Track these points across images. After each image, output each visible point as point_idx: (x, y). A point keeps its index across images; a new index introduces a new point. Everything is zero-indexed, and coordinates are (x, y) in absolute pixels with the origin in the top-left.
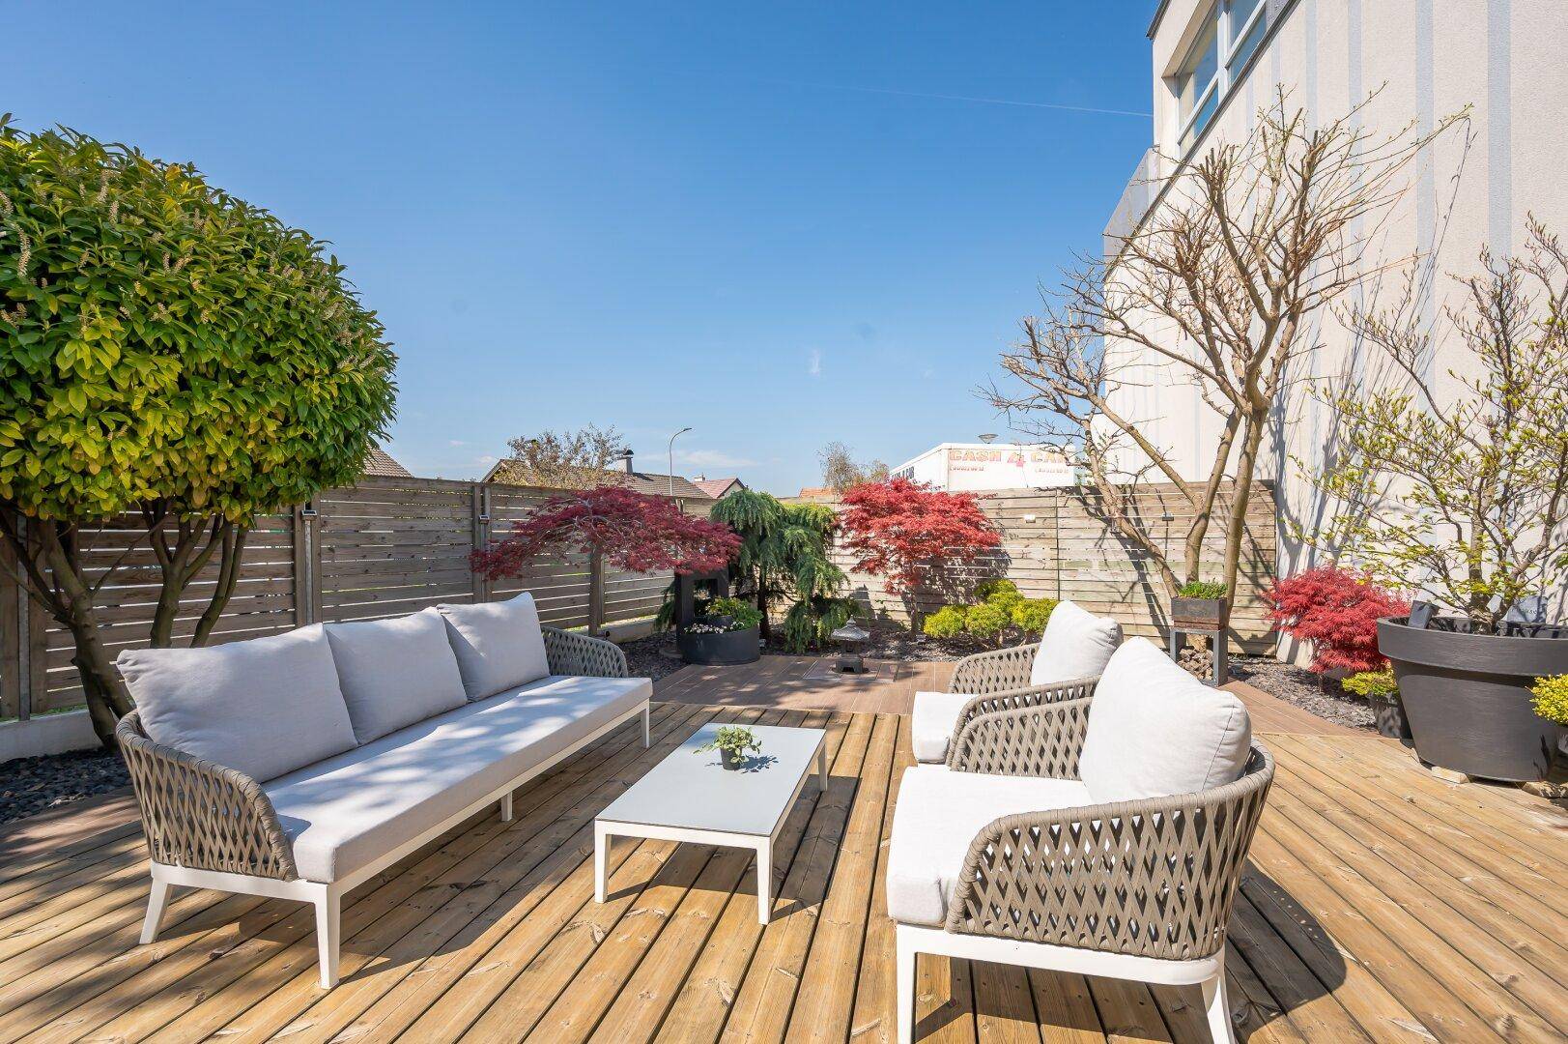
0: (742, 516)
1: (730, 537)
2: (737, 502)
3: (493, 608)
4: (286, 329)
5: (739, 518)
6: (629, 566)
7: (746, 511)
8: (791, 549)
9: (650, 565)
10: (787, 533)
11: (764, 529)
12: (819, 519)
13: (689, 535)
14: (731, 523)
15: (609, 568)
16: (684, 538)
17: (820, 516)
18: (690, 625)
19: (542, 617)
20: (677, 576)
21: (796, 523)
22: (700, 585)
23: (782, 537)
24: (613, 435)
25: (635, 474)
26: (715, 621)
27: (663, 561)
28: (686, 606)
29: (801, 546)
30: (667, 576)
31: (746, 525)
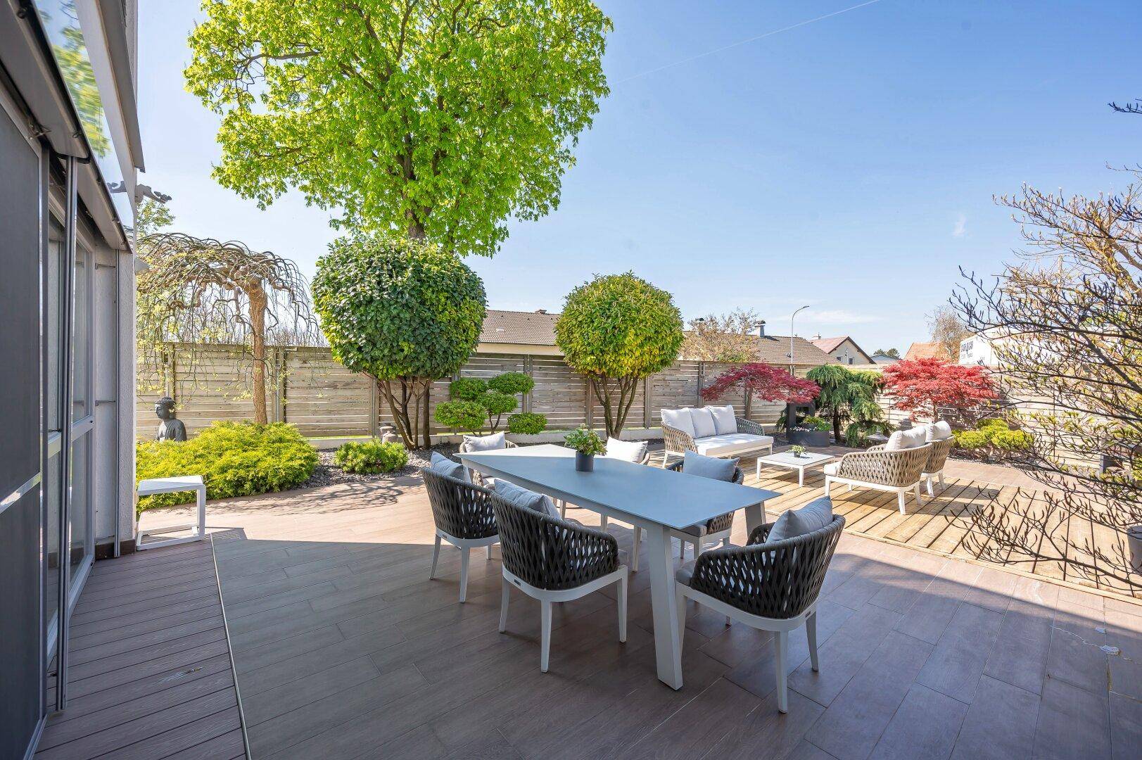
0: (823, 377)
1: (815, 388)
2: (820, 371)
3: (723, 409)
4: (663, 323)
5: (821, 379)
6: (764, 398)
7: (825, 376)
8: (852, 395)
9: (774, 398)
10: (850, 386)
11: (835, 383)
12: (871, 380)
13: (795, 385)
14: (817, 381)
15: (755, 397)
16: (791, 387)
17: (872, 378)
18: (794, 427)
19: (736, 413)
20: (788, 405)
21: (858, 381)
22: (799, 410)
23: (846, 388)
24: (753, 314)
25: (766, 337)
26: (806, 426)
27: (781, 396)
28: (792, 420)
29: (857, 393)
30: (782, 404)
31: (825, 383)
